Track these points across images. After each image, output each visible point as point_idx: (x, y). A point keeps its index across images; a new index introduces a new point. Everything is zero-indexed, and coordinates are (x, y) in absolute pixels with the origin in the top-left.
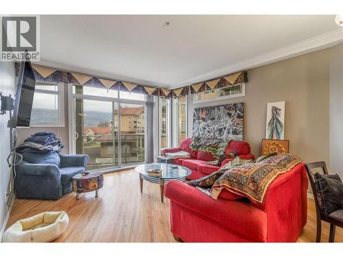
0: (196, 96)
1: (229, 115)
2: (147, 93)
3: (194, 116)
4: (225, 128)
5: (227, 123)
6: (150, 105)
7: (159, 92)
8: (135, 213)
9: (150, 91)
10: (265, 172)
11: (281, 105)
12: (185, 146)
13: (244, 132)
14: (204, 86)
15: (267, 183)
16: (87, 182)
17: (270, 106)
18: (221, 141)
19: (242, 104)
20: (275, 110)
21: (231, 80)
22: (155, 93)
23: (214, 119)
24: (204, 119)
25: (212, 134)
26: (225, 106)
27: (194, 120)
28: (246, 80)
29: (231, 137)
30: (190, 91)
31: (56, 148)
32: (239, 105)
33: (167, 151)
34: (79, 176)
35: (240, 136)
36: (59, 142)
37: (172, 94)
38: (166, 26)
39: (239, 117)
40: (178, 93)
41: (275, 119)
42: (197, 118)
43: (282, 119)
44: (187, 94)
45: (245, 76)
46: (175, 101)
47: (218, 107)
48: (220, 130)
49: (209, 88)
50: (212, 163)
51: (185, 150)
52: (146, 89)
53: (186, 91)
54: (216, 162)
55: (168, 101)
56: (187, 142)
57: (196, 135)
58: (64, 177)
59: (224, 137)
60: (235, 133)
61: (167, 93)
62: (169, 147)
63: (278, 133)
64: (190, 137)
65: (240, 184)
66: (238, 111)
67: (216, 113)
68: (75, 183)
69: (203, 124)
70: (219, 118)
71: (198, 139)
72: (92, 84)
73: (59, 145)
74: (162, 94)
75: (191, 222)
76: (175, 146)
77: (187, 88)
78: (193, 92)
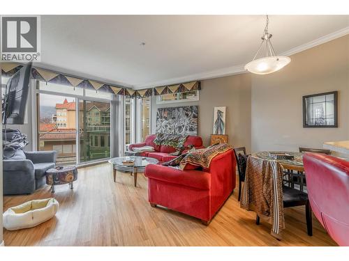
0: (159, 98)
1: (187, 115)
2: (113, 92)
3: (158, 115)
4: (183, 126)
5: (185, 121)
6: (116, 103)
7: (124, 91)
8: (115, 195)
9: (116, 90)
10: (211, 152)
11: (223, 109)
12: (149, 141)
13: (198, 129)
14: (166, 89)
15: (211, 158)
16: (64, 174)
17: (216, 110)
18: (181, 136)
19: (197, 107)
20: (219, 112)
21: (189, 87)
22: (121, 93)
23: (174, 118)
24: (166, 118)
25: (173, 131)
26: (184, 108)
27: (157, 119)
28: (200, 88)
29: (189, 133)
30: (153, 93)
31: (22, 145)
32: (195, 108)
33: (134, 146)
34: (53, 170)
35: (195, 132)
36: (24, 139)
37: (136, 94)
38: (142, 46)
39: (194, 117)
40: (142, 94)
41: (219, 119)
42: (160, 117)
43: (224, 119)
44: (151, 95)
45: (199, 85)
46: (139, 101)
47: (178, 108)
48: (180, 128)
49: (170, 92)
50: (174, 154)
51: (149, 145)
52: (113, 88)
53: (149, 92)
54: (177, 153)
55: (133, 101)
56: (152, 138)
57: (159, 131)
58: (38, 172)
59: (182, 133)
60: (191, 129)
61: (131, 93)
62: (133, 142)
63: (221, 130)
64: (154, 133)
65: (197, 159)
66: (194, 112)
67: (176, 113)
68: (51, 176)
69: (165, 122)
70: (179, 117)
71: (161, 135)
72: (58, 81)
73: (24, 142)
74: (127, 93)
75: (165, 190)
76: (139, 142)
77: (151, 89)
78: (156, 94)
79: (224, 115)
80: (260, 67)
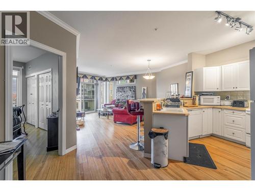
0: (117, 82)
1: (130, 90)
2: (96, 80)
3: (117, 90)
4: (129, 95)
5: (130, 93)
6: (97, 84)
9: (97, 78)
11: (145, 88)
12: (113, 103)
14: (121, 78)
17: (143, 88)
19: (135, 87)
20: (144, 89)
21: (131, 78)
22: (99, 79)
23: (125, 92)
24: (121, 92)
25: (124, 98)
26: (129, 87)
27: (117, 92)
28: (136, 78)
33: (106, 105)
37: (106, 79)
39: (134, 91)
40: (109, 80)
46: (108, 83)
47: (126, 87)
48: (127, 96)
49: (123, 79)
53: (113, 79)
55: (105, 83)
56: (114, 101)
57: (118, 98)
61: (104, 79)
62: (105, 103)
64: (115, 99)
66: (133, 89)
67: (125, 89)
69: (120, 94)
70: (127, 91)
71: (119, 100)
74: (102, 80)
75: (119, 116)
76: (108, 103)
77: (114, 78)
78: (116, 80)
79: (146, 91)
80: (147, 77)
